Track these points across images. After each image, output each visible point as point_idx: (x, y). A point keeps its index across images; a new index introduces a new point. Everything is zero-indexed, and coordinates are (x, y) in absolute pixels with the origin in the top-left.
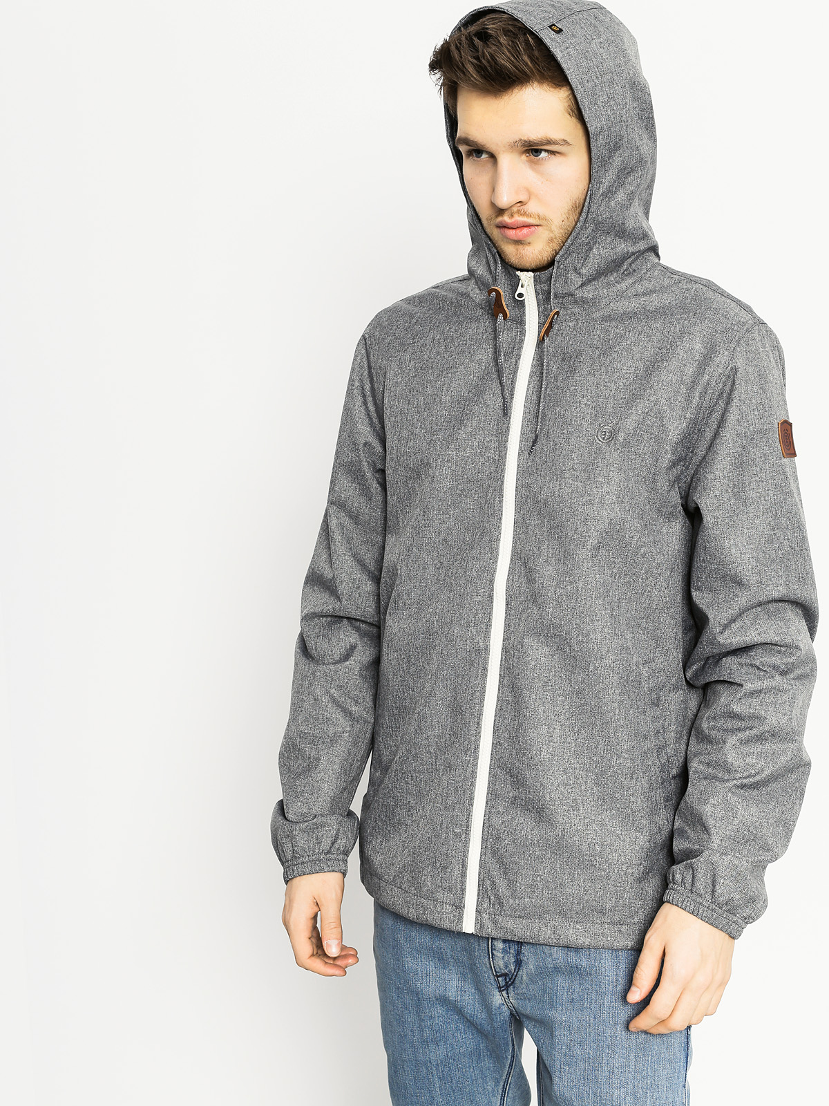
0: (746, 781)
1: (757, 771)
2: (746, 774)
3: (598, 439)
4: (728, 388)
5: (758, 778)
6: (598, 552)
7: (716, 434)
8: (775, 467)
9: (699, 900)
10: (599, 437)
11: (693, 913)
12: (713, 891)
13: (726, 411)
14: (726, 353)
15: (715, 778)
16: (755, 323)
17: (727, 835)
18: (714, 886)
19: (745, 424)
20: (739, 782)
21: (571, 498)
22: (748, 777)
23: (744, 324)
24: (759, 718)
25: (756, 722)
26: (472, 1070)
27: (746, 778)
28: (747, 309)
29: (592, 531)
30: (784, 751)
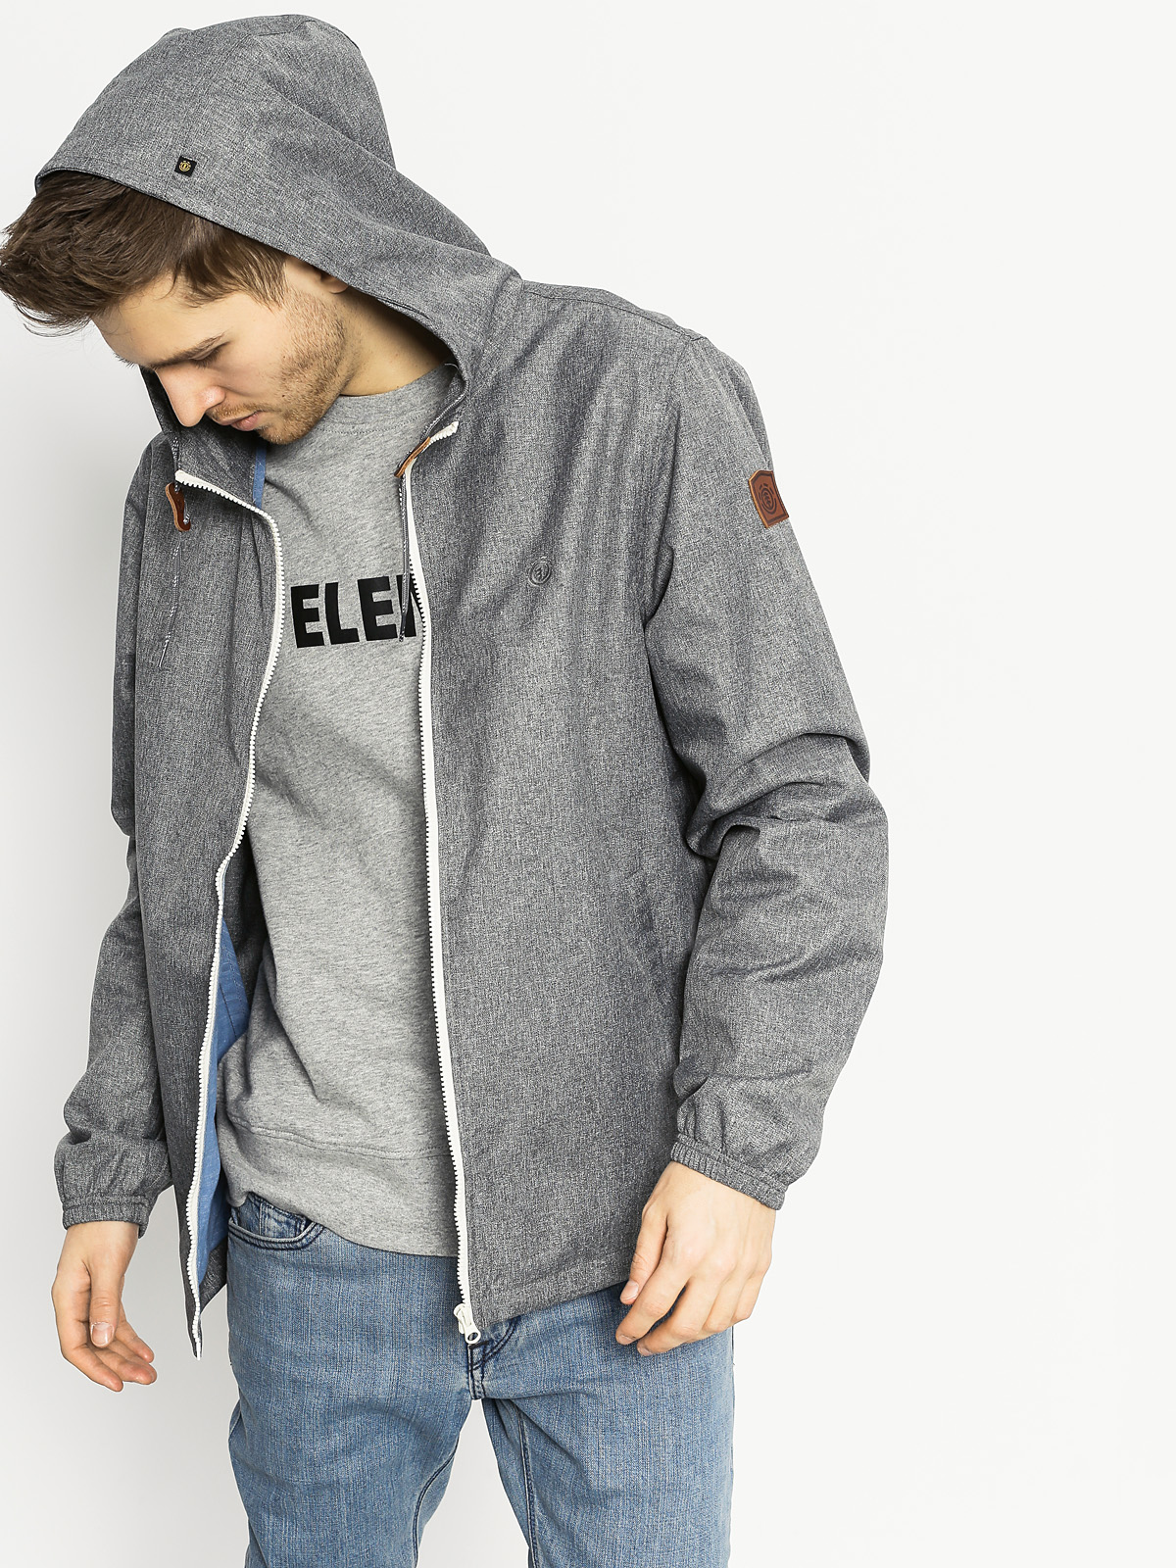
0: (776, 971)
1: (793, 954)
2: (777, 960)
3: (533, 582)
4: (669, 456)
5: (794, 965)
6: (570, 740)
7: (665, 522)
8: (753, 546)
9: (705, 1149)
10: (534, 579)
11: (698, 1170)
12: (724, 1136)
13: (671, 487)
14: (657, 406)
15: (734, 970)
16: (686, 344)
17: (751, 1049)
18: (723, 1128)
19: (702, 498)
20: (765, 973)
21: (510, 672)
22: (781, 964)
23: (672, 351)
24: (788, 877)
25: (785, 885)
26: (390, 1486)
27: (775, 966)
28: (667, 324)
29: (554, 711)
30: (831, 923)
